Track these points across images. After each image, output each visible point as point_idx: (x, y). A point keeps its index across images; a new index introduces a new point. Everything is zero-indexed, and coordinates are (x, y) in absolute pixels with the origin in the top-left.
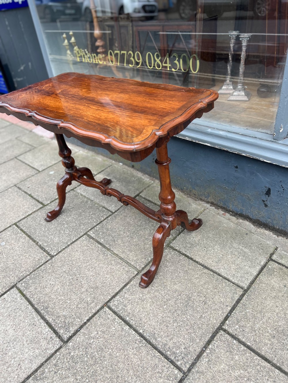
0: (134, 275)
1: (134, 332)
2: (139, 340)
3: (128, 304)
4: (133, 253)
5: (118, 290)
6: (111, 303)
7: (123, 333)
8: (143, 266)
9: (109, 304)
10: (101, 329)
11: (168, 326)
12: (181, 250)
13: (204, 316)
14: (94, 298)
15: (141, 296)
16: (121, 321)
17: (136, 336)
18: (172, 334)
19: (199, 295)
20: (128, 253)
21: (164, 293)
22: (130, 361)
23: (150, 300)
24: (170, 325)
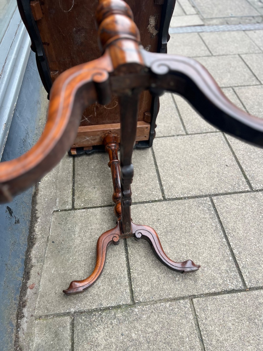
0: (199, 298)
1: (231, 243)
2: (230, 235)
3: (223, 271)
4: (180, 333)
5: (227, 295)
6: (240, 287)
7: (240, 249)
8: (182, 301)
9: (243, 288)
10: (260, 268)
11: (201, 227)
12: (127, 284)
13: (168, 214)
14: (257, 308)
15: (206, 269)
16: (238, 262)
17: (230, 239)
18: (201, 220)
19: (156, 229)
20: (187, 339)
21: (183, 254)
22: (244, 228)
23: (200, 258)
24: (198, 226)
